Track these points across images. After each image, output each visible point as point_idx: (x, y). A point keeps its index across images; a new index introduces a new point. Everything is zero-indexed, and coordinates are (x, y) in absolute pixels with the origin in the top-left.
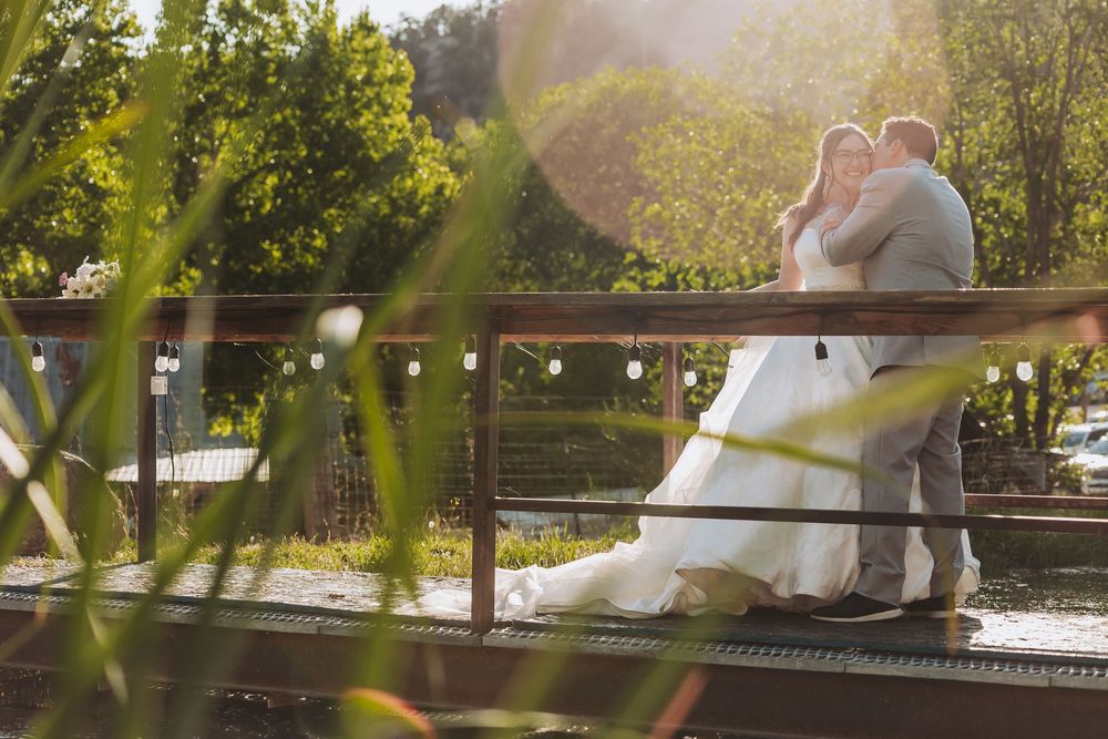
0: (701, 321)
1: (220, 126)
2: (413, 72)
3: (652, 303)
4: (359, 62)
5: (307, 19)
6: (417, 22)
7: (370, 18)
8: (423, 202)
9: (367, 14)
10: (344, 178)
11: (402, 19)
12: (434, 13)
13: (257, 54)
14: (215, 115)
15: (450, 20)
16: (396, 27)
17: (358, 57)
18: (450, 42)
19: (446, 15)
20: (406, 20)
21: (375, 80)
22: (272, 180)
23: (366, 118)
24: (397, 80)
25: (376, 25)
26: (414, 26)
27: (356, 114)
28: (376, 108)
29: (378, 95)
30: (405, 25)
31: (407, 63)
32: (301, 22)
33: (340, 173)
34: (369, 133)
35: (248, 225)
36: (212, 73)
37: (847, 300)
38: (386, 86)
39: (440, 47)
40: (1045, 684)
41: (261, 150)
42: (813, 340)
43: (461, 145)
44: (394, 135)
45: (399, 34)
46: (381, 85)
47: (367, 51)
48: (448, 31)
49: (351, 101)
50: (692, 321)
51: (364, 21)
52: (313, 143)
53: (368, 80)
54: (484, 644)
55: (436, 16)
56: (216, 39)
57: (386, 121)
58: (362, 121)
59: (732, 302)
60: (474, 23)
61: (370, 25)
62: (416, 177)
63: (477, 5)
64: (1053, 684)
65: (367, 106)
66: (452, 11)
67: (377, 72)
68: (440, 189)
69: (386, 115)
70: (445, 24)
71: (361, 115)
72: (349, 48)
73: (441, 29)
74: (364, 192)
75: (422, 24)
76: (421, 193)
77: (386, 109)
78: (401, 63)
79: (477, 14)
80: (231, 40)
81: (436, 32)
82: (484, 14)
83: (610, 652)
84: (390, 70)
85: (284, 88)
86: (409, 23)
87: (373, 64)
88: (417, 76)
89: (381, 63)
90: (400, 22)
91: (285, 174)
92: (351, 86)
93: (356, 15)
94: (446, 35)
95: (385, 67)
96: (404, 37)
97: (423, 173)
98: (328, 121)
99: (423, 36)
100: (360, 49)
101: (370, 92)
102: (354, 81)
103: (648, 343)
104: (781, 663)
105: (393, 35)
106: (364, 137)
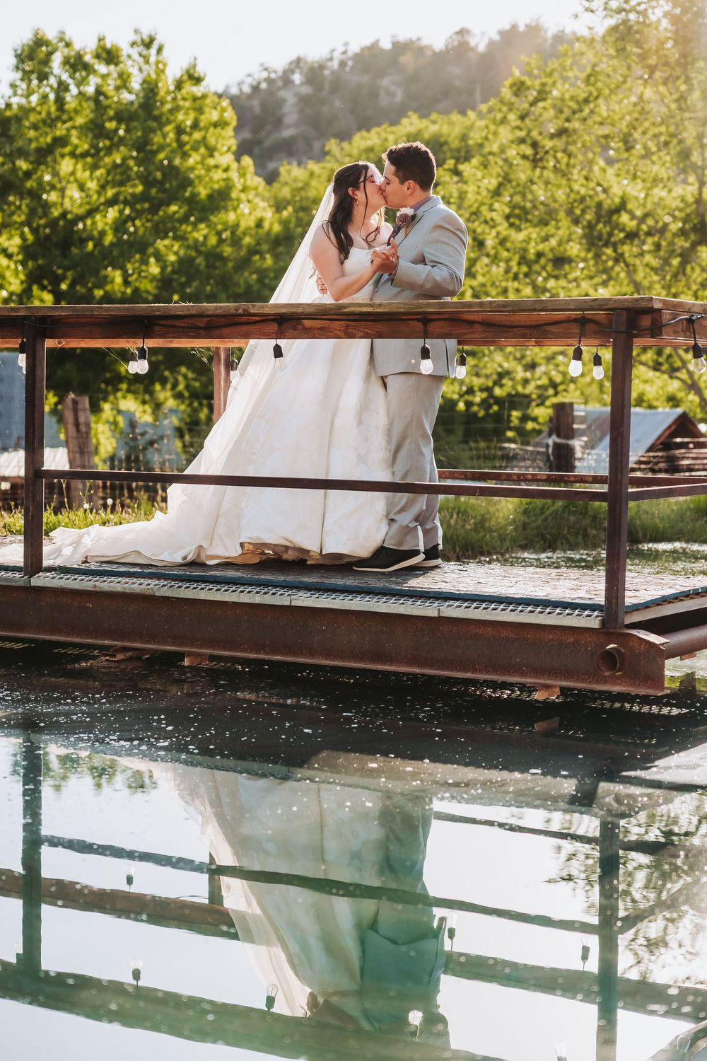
0: (191, 328)
1: (66, 165)
2: (235, 118)
3: (153, 314)
4: (188, 109)
5: (141, 70)
6: (275, 72)
7: (198, 69)
8: (245, 234)
9: (195, 66)
10: (175, 213)
11: (262, 68)
12: (291, 63)
13: (97, 101)
14: (63, 156)
15: (306, 70)
16: (256, 76)
17: (187, 104)
18: (306, 90)
19: (302, 65)
20: (266, 69)
21: (202, 124)
22: (112, 213)
23: (194, 159)
24: (220, 124)
25: (202, 75)
26: (273, 76)
27: (185, 155)
28: (202, 150)
29: (204, 138)
30: (265, 74)
31: (230, 109)
32: (135, 71)
33: (173, 208)
34: (197, 172)
35: (91, 254)
36: (58, 118)
37: (294, 310)
38: (212, 129)
39: (296, 95)
40: (435, 614)
41: (103, 187)
42: (272, 342)
43: (286, 184)
44: (218, 175)
45: (259, 83)
46: (207, 129)
47: (195, 99)
48: (303, 80)
49: (181, 145)
50: (184, 327)
51: (192, 72)
52: (147, 181)
53: (195, 126)
54: (32, 584)
55: (293, 66)
56: (62, 87)
57: (211, 162)
58: (191, 161)
59: (210, 313)
60: (326, 72)
61: (196, 75)
62: (239, 211)
63: (329, 56)
64: (442, 615)
65: (195, 148)
66: (306, 62)
67: (203, 117)
68: (259, 224)
69: (212, 156)
70: (301, 73)
71: (189, 156)
72: (179, 97)
73: (297, 78)
74: (195, 225)
75: (280, 73)
76: (243, 225)
77: (211, 151)
78: (223, 110)
79: (329, 64)
80: (74, 90)
81: (292, 82)
82: (335, 64)
83: (122, 590)
84: (215, 116)
85: (121, 132)
86: (269, 73)
87: (200, 110)
88: (239, 120)
89: (207, 110)
90: (260, 71)
91: (124, 209)
92: (180, 131)
93: (185, 65)
94: (302, 84)
95: (211, 113)
96: (264, 86)
97: (245, 208)
98: (161, 162)
99: (280, 83)
100: (189, 97)
101: (197, 135)
102: (183, 126)
103: (202, 348)
104: (245, 598)
105: (255, 83)
106: (192, 176)
